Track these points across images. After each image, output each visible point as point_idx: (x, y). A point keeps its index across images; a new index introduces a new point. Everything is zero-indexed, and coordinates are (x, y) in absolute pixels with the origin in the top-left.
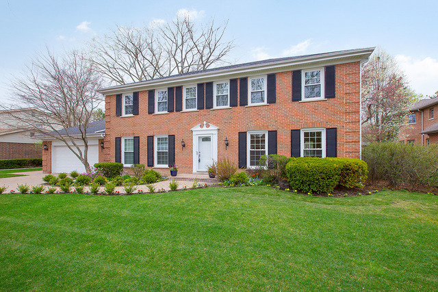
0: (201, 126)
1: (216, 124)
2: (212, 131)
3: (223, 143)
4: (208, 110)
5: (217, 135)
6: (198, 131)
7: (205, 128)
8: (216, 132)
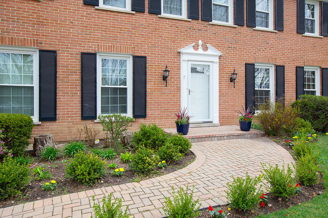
0: (196, 47)
1: (217, 47)
2: (211, 56)
3: (227, 77)
4: (206, 23)
5: (218, 65)
6: (190, 55)
7: (200, 51)
8: (217, 60)
